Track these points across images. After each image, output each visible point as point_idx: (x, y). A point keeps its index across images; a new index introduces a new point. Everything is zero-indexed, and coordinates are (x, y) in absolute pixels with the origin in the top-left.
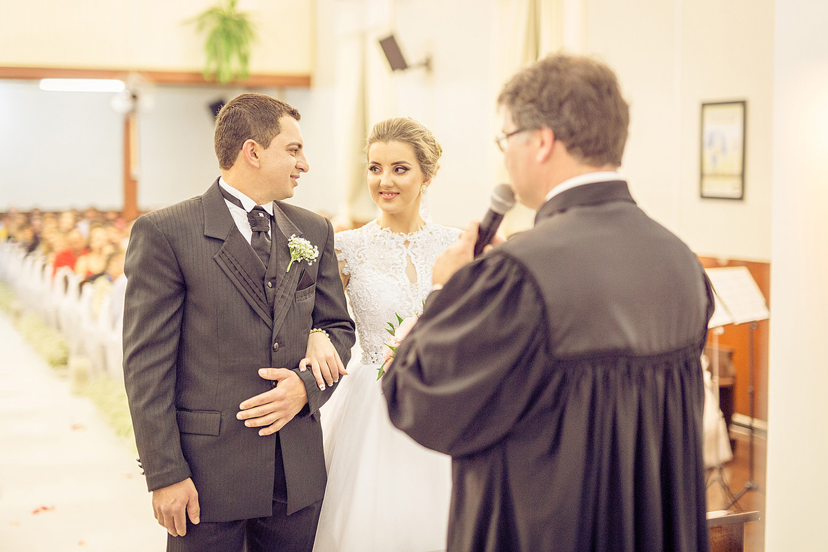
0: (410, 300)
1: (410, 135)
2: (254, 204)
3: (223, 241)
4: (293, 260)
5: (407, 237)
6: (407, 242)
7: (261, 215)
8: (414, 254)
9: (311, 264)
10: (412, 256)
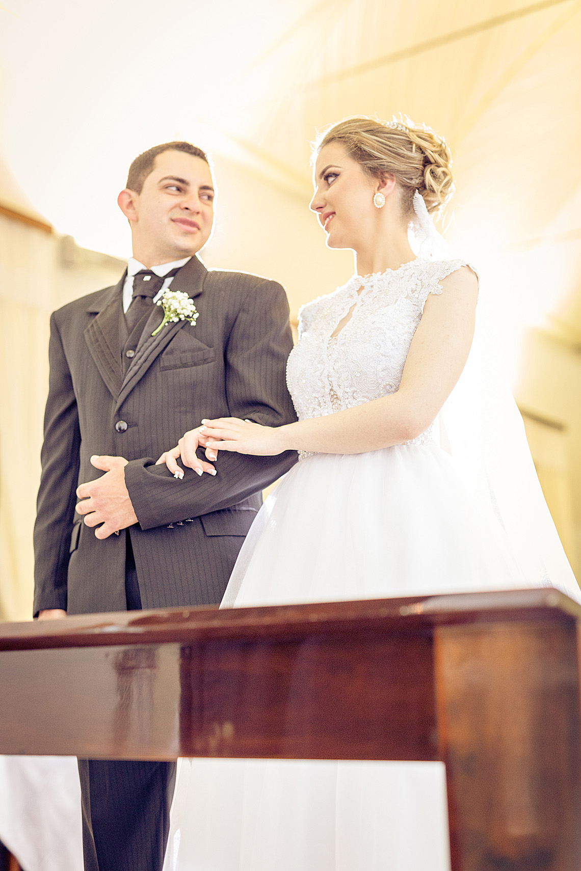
2: (141, 267)
3: (99, 313)
5: (363, 281)
6: (361, 288)
7: (147, 278)
8: (363, 301)
9: (193, 323)
10: (359, 305)
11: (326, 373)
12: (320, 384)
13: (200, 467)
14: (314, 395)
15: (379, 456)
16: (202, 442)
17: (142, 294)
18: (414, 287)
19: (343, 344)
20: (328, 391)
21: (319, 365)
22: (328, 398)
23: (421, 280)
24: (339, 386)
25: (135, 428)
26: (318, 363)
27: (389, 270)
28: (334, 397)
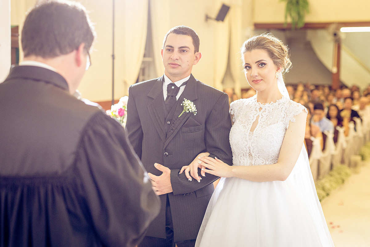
0: (247, 141)
1: (263, 45)
2: (170, 82)
3: (154, 99)
4: (183, 112)
5: (262, 106)
6: (261, 108)
7: (173, 87)
8: (262, 116)
9: (195, 115)
10: (261, 116)
11: (248, 146)
12: (245, 149)
13: (199, 179)
14: (242, 151)
15: (267, 183)
16: (200, 167)
17: (172, 95)
18: (283, 116)
19: (256, 137)
20: (248, 152)
21: (245, 142)
22: (248, 155)
23: (286, 113)
24: (253, 152)
25: (171, 155)
26: (245, 141)
27: (272, 102)
28: (250, 155)
